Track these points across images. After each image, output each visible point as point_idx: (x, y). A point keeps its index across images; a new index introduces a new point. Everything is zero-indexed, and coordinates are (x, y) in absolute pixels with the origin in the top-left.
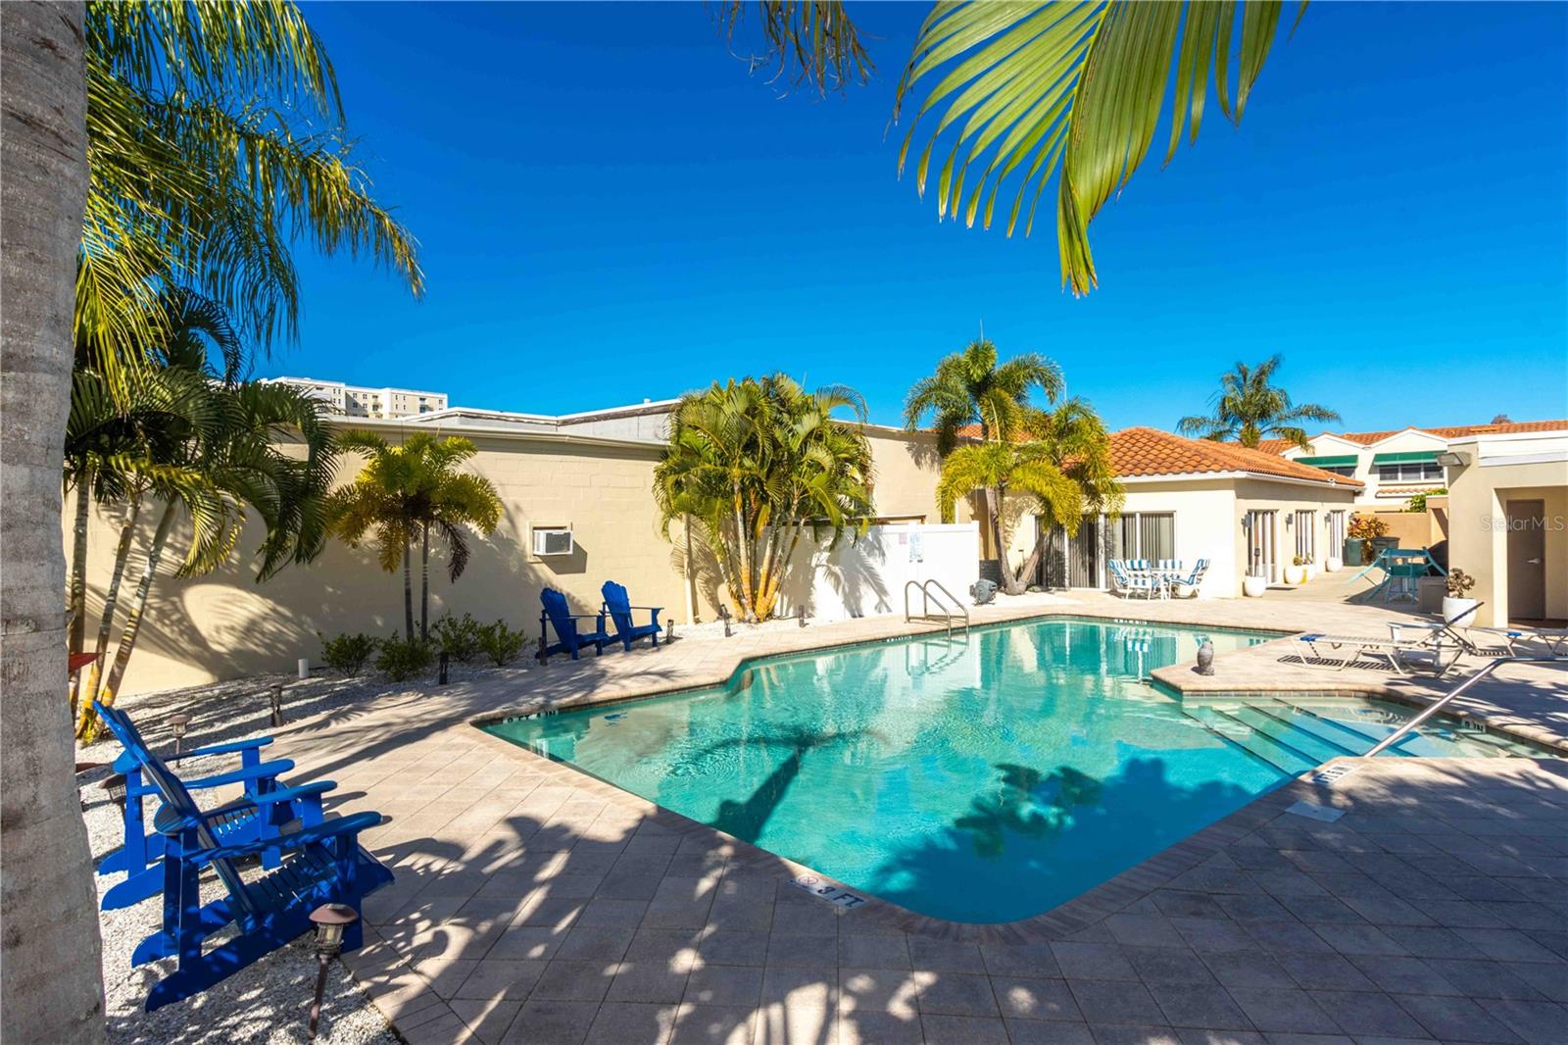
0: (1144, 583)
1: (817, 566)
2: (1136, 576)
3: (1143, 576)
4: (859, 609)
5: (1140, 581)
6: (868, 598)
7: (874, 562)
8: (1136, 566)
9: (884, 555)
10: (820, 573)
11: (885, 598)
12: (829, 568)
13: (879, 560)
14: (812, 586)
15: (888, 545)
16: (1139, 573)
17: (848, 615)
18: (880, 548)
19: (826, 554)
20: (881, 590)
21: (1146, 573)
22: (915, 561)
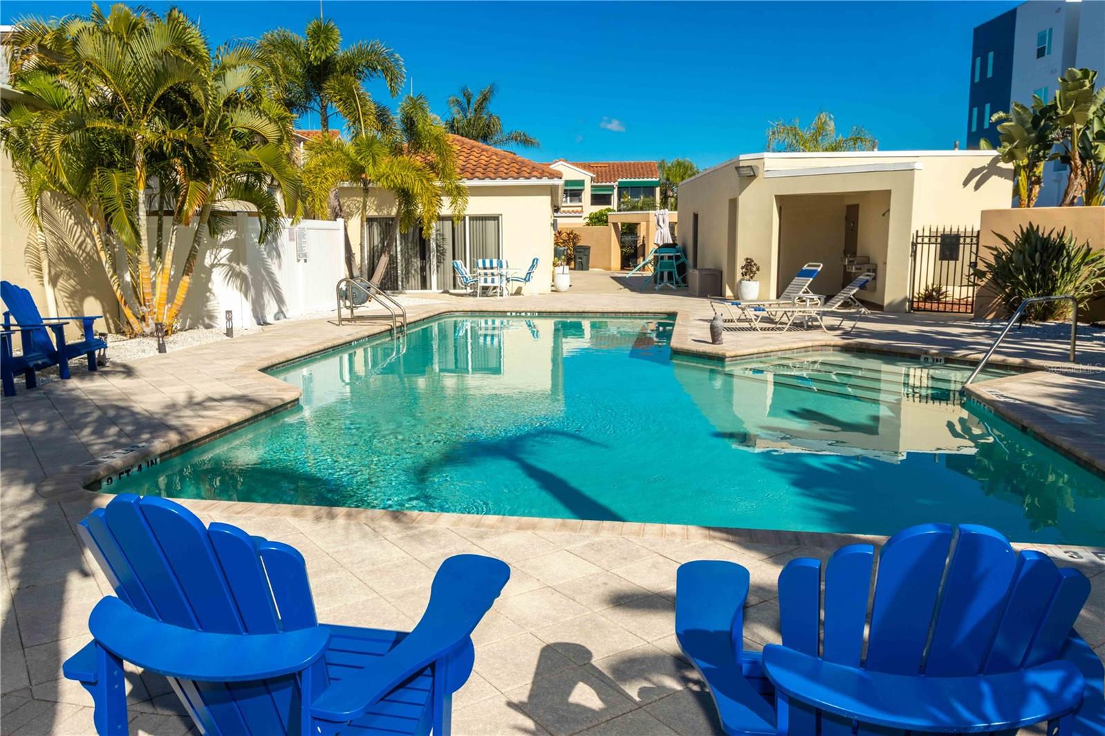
0: (493, 281)
1: (213, 266)
2: (486, 274)
3: (493, 274)
4: (263, 316)
5: (489, 279)
6: (271, 308)
7: (274, 268)
8: (488, 265)
9: (279, 256)
10: (218, 276)
11: (284, 309)
12: (232, 268)
13: (276, 261)
14: (210, 290)
15: (283, 246)
16: (489, 271)
17: (254, 321)
18: (277, 250)
19: (226, 252)
20: (280, 300)
21: (495, 271)
22: (302, 261)
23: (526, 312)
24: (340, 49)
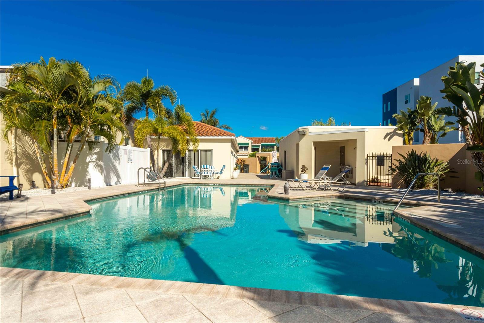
0: (207, 173)
1: (90, 162)
2: (205, 171)
3: (207, 171)
4: (110, 182)
5: (206, 173)
6: (114, 179)
7: (116, 163)
8: (205, 167)
9: (119, 159)
10: (91, 166)
11: (120, 180)
12: (97, 163)
13: (118, 162)
14: (87, 171)
15: (121, 156)
17: (105, 184)
18: (118, 157)
19: (95, 157)
20: (118, 176)
21: (208, 170)
22: (130, 162)
23: (217, 184)
24: (154, 87)
